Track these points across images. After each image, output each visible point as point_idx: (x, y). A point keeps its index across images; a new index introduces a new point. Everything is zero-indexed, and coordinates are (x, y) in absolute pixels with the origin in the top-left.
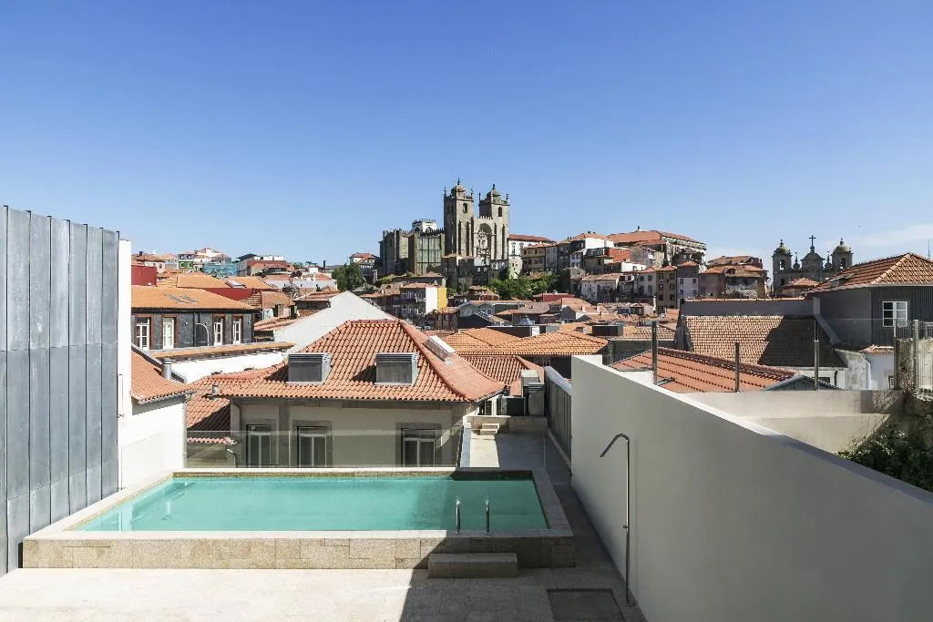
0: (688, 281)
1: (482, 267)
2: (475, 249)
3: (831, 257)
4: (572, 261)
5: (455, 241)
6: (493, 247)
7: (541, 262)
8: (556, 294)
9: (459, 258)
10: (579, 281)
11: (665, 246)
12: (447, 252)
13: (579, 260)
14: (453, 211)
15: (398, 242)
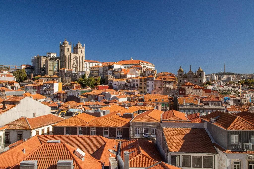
0: (150, 82)
1: (75, 74)
2: (72, 65)
3: (196, 73)
4: (109, 73)
5: (64, 63)
6: (78, 64)
7: (97, 73)
8: (103, 85)
9: (66, 70)
10: (111, 81)
11: (142, 68)
12: (61, 67)
13: (111, 73)
14: (63, 51)
15: (41, 61)
